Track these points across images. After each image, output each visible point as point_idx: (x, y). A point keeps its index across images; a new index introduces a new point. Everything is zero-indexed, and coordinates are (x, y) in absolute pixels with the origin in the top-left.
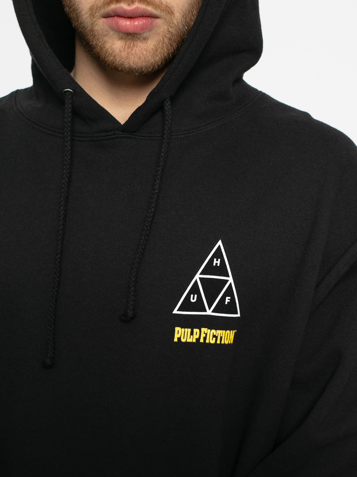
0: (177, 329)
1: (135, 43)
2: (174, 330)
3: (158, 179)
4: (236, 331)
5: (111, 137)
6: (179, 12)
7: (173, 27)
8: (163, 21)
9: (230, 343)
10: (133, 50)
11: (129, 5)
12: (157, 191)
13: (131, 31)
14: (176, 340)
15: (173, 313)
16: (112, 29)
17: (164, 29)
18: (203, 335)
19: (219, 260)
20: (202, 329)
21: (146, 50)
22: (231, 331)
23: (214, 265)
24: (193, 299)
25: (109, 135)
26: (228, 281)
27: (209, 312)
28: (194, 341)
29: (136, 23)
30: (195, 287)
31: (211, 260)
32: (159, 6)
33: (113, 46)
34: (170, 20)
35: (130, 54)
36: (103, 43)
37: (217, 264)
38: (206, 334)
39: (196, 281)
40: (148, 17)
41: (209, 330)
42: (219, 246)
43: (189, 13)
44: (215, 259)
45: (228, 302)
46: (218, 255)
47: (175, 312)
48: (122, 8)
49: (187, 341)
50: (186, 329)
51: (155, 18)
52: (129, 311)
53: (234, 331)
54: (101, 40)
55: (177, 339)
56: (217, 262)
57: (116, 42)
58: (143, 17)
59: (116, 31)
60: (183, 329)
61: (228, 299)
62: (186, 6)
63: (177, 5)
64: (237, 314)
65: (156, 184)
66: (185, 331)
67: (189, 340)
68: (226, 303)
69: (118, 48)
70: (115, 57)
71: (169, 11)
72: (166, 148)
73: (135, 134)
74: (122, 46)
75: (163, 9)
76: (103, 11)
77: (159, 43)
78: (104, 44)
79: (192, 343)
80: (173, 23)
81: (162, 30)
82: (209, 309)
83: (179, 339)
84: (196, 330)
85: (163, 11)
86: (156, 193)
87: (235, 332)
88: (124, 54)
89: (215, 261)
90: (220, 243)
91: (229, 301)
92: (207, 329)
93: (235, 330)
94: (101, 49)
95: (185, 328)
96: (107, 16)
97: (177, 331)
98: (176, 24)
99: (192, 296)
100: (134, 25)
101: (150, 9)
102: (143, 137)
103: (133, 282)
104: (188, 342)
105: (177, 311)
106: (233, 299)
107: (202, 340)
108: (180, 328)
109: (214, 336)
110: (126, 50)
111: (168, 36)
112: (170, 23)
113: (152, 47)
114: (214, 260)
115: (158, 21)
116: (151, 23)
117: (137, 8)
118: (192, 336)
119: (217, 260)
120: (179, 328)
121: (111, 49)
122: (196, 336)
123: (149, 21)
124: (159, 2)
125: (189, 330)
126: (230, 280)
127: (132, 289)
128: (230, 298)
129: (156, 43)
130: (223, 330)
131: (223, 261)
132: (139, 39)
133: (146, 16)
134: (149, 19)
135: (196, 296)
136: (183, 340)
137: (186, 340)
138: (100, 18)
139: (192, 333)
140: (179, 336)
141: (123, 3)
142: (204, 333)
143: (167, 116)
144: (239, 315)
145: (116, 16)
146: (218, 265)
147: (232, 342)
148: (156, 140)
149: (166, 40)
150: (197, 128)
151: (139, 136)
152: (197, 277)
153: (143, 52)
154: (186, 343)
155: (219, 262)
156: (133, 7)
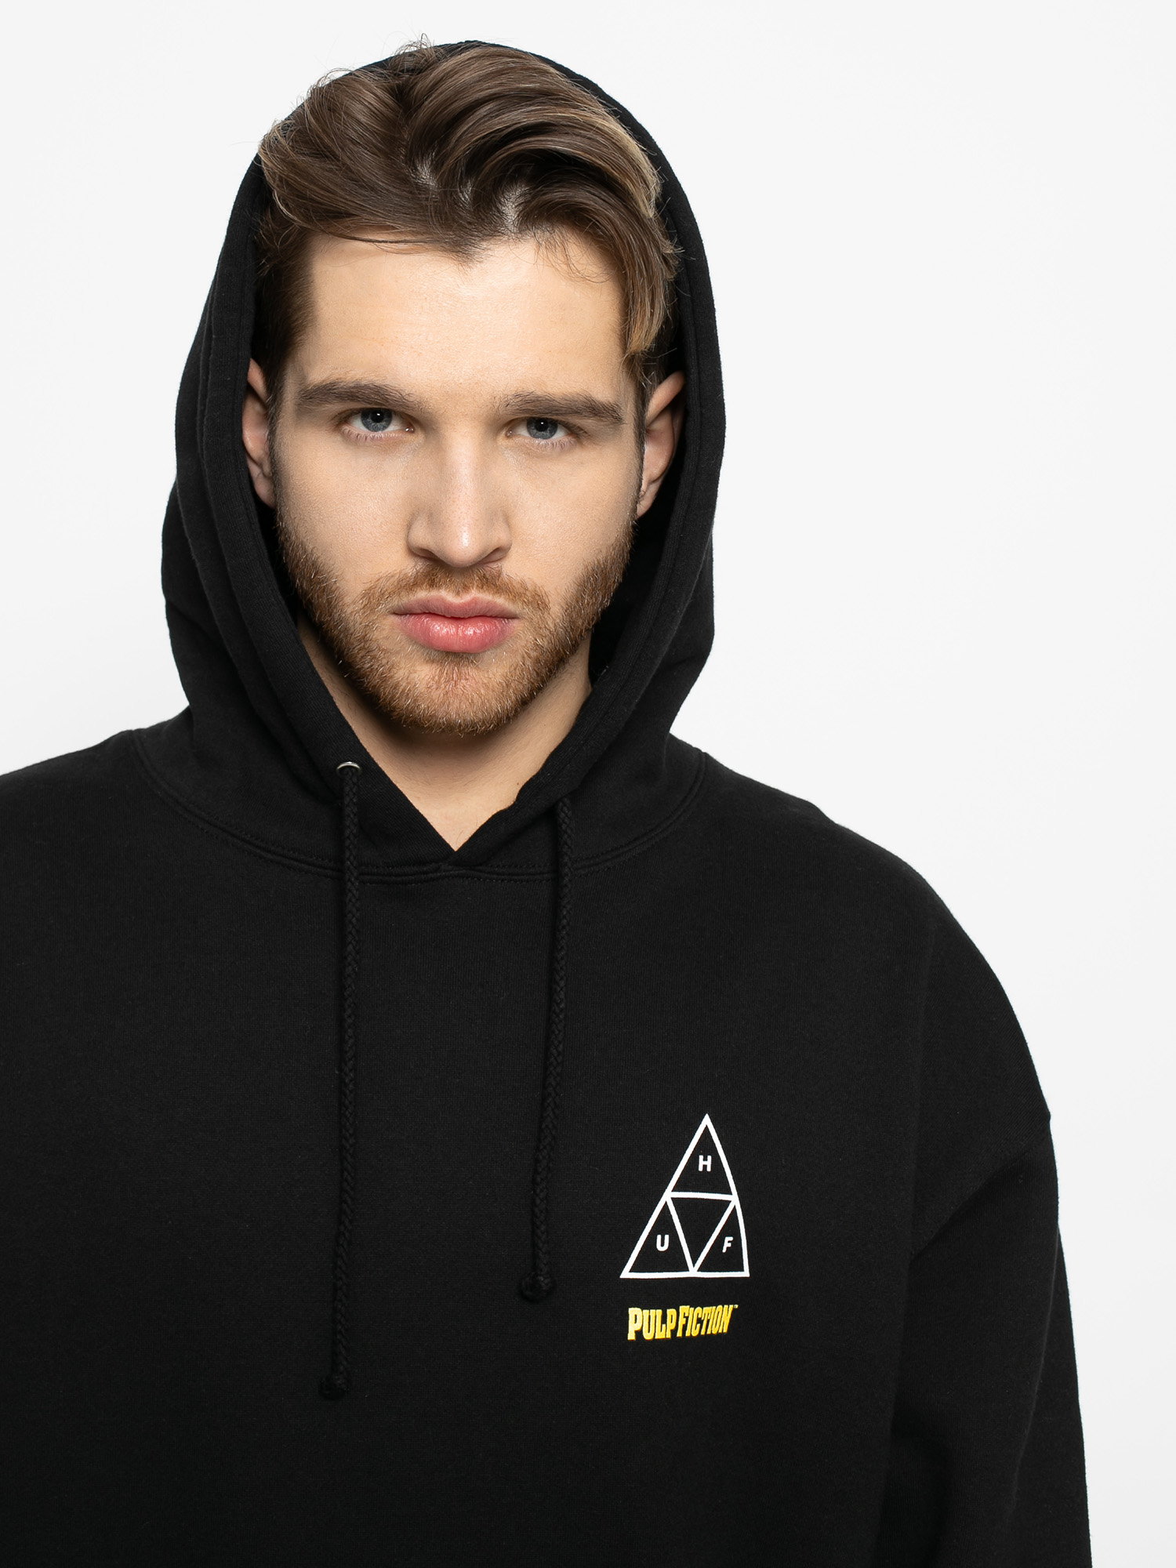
0: (633, 1312)
1: (464, 670)
2: (627, 1315)
3: (562, 979)
4: (737, 1306)
5: (431, 875)
6: (559, 604)
7: (546, 637)
8: (527, 624)
9: (720, 1331)
10: (458, 686)
11: (458, 593)
12: (562, 1006)
13: (456, 648)
14: (631, 1336)
15: (621, 1277)
16: (413, 639)
17: (527, 641)
18: (682, 1321)
19: (709, 1158)
20: (681, 1307)
21: (486, 687)
22: (726, 1306)
23: (701, 1169)
24: (662, 1245)
25: (426, 873)
26: (728, 1202)
27: (693, 1272)
28: (669, 1336)
29: (470, 631)
30: (665, 1220)
31: (694, 1160)
32: (520, 595)
33: (412, 676)
34: (540, 622)
35: (450, 694)
36: (388, 667)
37: (705, 1167)
38: (687, 1318)
39: (666, 1206)
40: (496, 617)
41: (692, 1309)
42: (706, 1130)
43: (578, 602)
44: (701, 1157)
45: (728, 1248)
46: (706, 1146)
47: (626, 1274)
48: (443, 600)
49: (656, 1337)
50: (653, 1311)
51: (508, 619)
52: (542, 1279)
53: (731, 1306)
54: (384, 661)
55: (634, 1334)
56: (705, 1163)
57: (418, 668)
58: (483, 619)
59: (423, 647)
60: (646, 1312)
61: (729, 1242)
62: (573, 589)
63: (556, 589)
64: (742, 1270)
65: (559, 989)
66: (650, 1316)
67: (660, 1335)
68: (724, 1250)
69: (424, 682)
70: (416, 701)
71: (539, 602)
72: (571, 909)
73: (480, 868)
74: (434, 677)
75: (528, 600)
76: (396, 602)
77: (515, 669)
78: (390, 670)
79: (665, 1341)
80: (545, 627)
81: (523, 643)
82: (694, 1262)
83: (639, 1333)
84: (671, 1312)
85: (528, 603)
86: (562, 1010)
87: (734, 1309)
88: (437, 695)
89: (702, 1163)
90: (707, 1121)
91: (729, 1245)
92: (688, 1307)
93: (734, 1304)
94: (384, 680)
95: (649, 1308)
96: (402, 612)
97: (634, 1317)
98: (553, 629)
99: (659, 1237)
100: (465, 636)
101: (501, 601)
102: (498, 874)
103: (541, 1212)
104: (658, 1339)
105: (631, 1271)
106: (737, 1243)
107: (679, 1334)
108: (639, 1310)
109: (700, 1321)
110: (443, 686)
111: (534, 654)
112: (541, 628)
113: (499, 679)
114: (698, 1158)
115: (515, 625)
116: (502, 632)
117: (475, 601)
118: (664, 1326)
119: (705, 1159)
120: (636, 1309)
121: (408, 683)
122: (671, 1326)
123: (496, 628)
124: (519, 586)
125: (659, 1312)
126: (734, 1199)
127: (543, 1228)
128: (731, 1239)
129: (507, 670)
130: (712, 1306)
131: (716, 1161)
132: (472, 662)
133: (491, 617)
134: (497, 623)
135: (667, 1237)
136: (648, 1336)
137: (654, 1336)
138: (387, 615)
139: (664, 1320)
140: (638, 1328)
141: (446, 589)
142: (684, 1317)
143: (566, 836)
144: (746, 1273)
145: (425, 613)
146: (709, 1169)
147: (725, 1331)
148: (528, 882)
149: (528, 663)
150: (612, 850)
151: (488, 873)
152: (668, 1196)
153: (480, 691)
154: (654, 1340)
155: (709, 1163)
156: (466, 598)
